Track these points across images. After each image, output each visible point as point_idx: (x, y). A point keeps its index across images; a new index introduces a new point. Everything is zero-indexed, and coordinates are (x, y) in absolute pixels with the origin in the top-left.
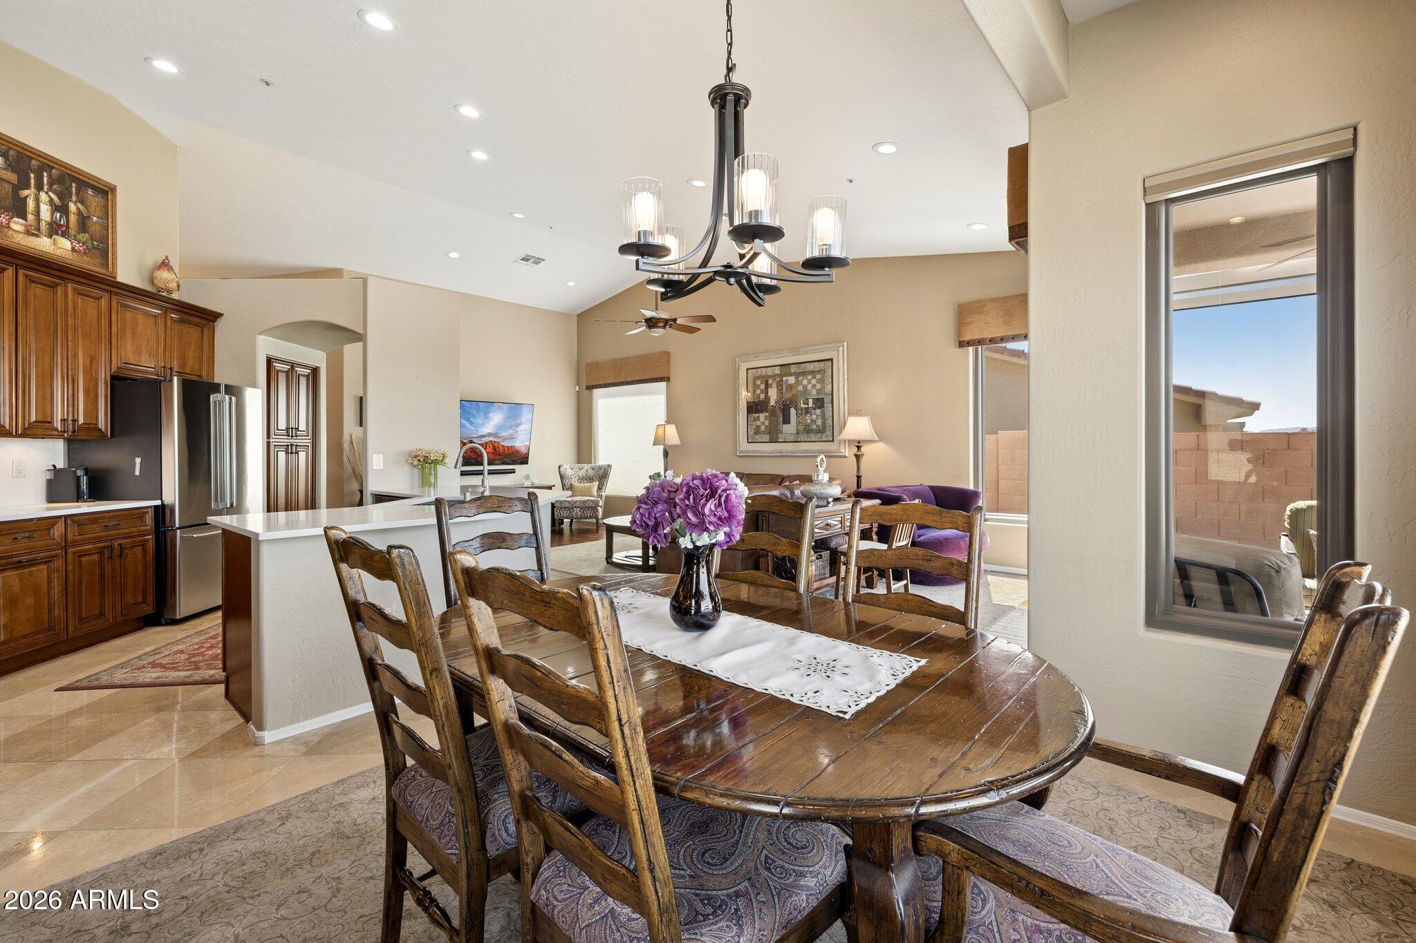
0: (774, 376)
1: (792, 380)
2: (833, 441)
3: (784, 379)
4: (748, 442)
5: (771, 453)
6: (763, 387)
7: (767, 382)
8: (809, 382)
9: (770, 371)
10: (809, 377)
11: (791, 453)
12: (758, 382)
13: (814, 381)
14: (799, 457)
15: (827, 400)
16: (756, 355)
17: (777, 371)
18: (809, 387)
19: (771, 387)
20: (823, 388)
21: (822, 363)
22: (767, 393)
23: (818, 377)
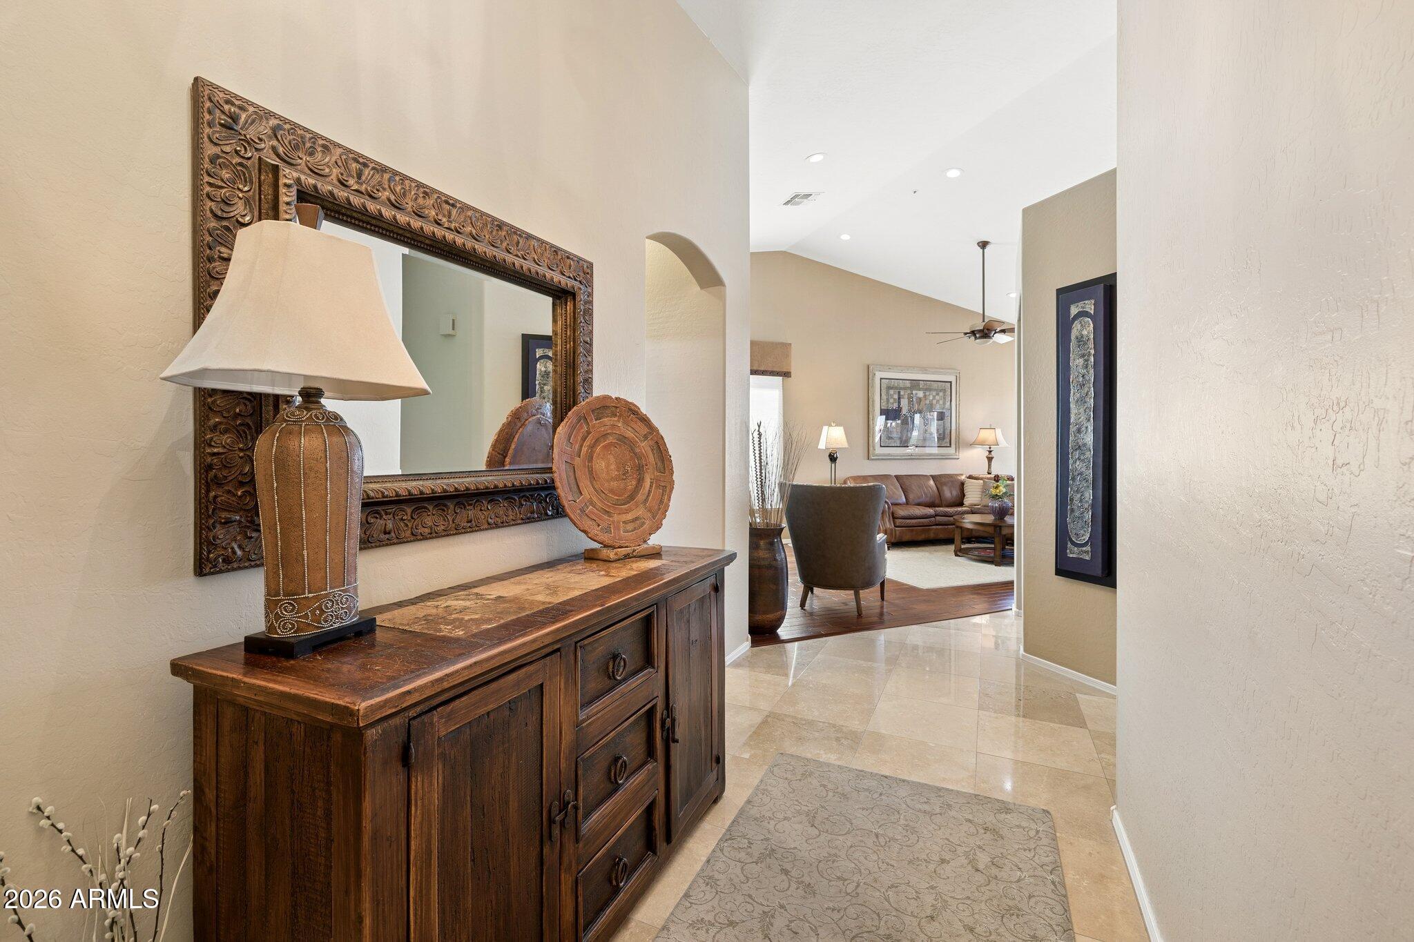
0: (905, 389)
1: (921, 394)
2: (950, 446)
3: (914, 392)
4: (881, 446)
5: (901, 456)
6: (896, 396)
7: (899, 392)
8: (934, 397)
9: (901, 384)
10: (934, 393)
11: (920, 456)
12: (892, 392)
13: (937, 397)
14: (924, 459)
15: (947, 414)
16: (890, 368)
17: (908, 384)
18: (934, 402)
19: (903, 398)
20: (944, 404)
21: (944, 383)
22: (899, 403)
23: (941, 394)
